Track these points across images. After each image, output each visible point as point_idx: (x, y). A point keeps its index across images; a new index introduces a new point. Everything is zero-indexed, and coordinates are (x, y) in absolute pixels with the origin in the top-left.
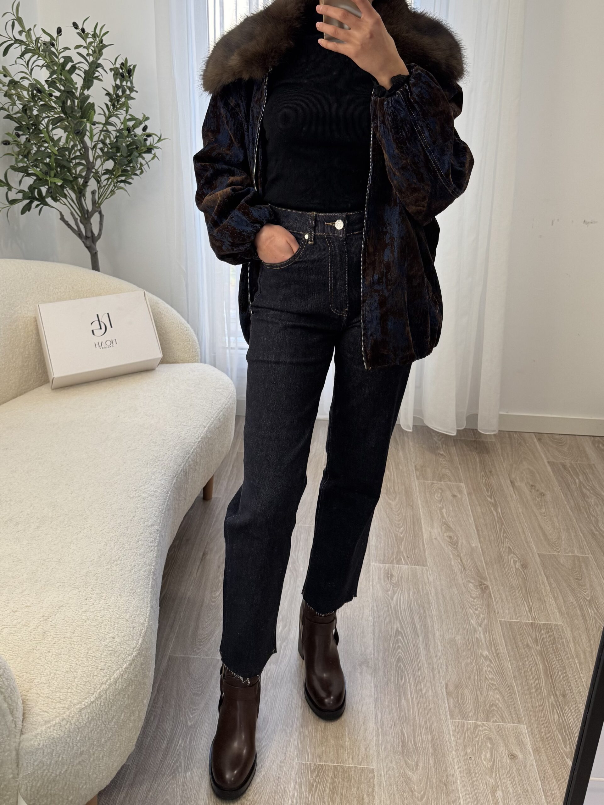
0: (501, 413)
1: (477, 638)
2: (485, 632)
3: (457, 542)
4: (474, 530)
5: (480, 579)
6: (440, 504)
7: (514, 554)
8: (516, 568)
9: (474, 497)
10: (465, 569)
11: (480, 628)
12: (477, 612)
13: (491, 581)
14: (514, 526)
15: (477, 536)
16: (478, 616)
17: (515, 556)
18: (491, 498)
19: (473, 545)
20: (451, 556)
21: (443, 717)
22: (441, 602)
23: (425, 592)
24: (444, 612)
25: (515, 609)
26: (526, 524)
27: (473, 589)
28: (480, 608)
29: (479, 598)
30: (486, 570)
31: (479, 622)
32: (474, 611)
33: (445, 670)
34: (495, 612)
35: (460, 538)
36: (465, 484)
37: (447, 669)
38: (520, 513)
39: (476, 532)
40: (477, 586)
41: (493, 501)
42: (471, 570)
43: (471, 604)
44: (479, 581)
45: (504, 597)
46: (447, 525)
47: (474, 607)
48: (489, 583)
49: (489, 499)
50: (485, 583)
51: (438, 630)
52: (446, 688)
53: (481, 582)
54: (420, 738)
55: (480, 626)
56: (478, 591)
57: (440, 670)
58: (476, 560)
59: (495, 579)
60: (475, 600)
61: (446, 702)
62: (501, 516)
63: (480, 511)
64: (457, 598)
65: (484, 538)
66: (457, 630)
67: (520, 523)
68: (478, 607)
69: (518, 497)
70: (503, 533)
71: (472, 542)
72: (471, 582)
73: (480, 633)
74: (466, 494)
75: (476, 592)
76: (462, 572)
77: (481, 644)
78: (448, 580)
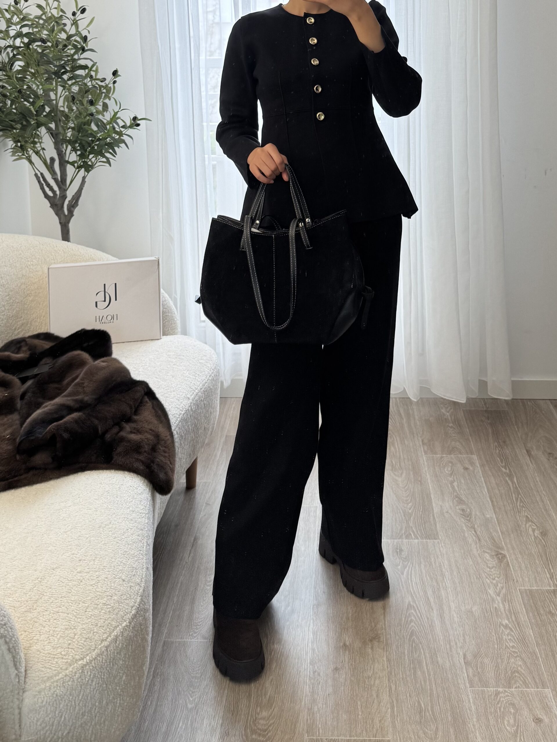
0: (512, 379)
1: (496, 608)
2: (504, 600)
3: (470, 514)
4: (488, 501)
5: (496, 550)
6: (451, 477)
7: (532, 522)
8: (534, 535)
9: (487, 468)
10: (479, 540)
11: (498, 597)
12: (494, 582)
13: (508, 550)
14: (531, 494)
15: (492, 507)
16: (496, 586)
17: (533, 524)
18: (506, 469)
19: (488, 516)
20: (465, 528)
21: (462, 686)
22: (455, 573)
23: (437, 564)
24: (459, 583)
25: (535, 578)
26: (544, 493)
27: (490, 559)
28: (498, 578)
29: (496, 568)
30: (502, 539)
31: (497, 591)
32: (491, 580)
33: (462, 642)
34: (514, 580)
35: (474, 510)
36: (477, 456)
37: (464, 640)
38: (537, 482)
39: (490, 503)
40: (493, 555)
41: (508, 471)
42: (486, 541)
43: (488, 575)
44: (495, 551)
45: (523, 565)
46: (459, 498)
47: (491, 576)
48: (506, 552)
49: (503, 470)
50: (503, 552)
51: (454, 602)
52: (464, 659)
53: (498, 552)
54: (438, 707)
55: (499, 595)
56: (495, 560)
57: (457, 641)
58: (492, 531)
59: (513, 548)
60: (492, 570)
61: (465, 671)
62: (517, 486)
63: (494, 482)
64: (473, 569)
65: (500, 509)
66: (474, 600)
67: (538, 491)
68: (495, 577)
69: (535, 466)
70: (520, 503)
71: (487, 513)
72: (487, 552)
73: (498, 602)
74: (478, 466)
75: (493, 562)
76: (477, 543)
77: (499, 613)
78: (462, 551)
